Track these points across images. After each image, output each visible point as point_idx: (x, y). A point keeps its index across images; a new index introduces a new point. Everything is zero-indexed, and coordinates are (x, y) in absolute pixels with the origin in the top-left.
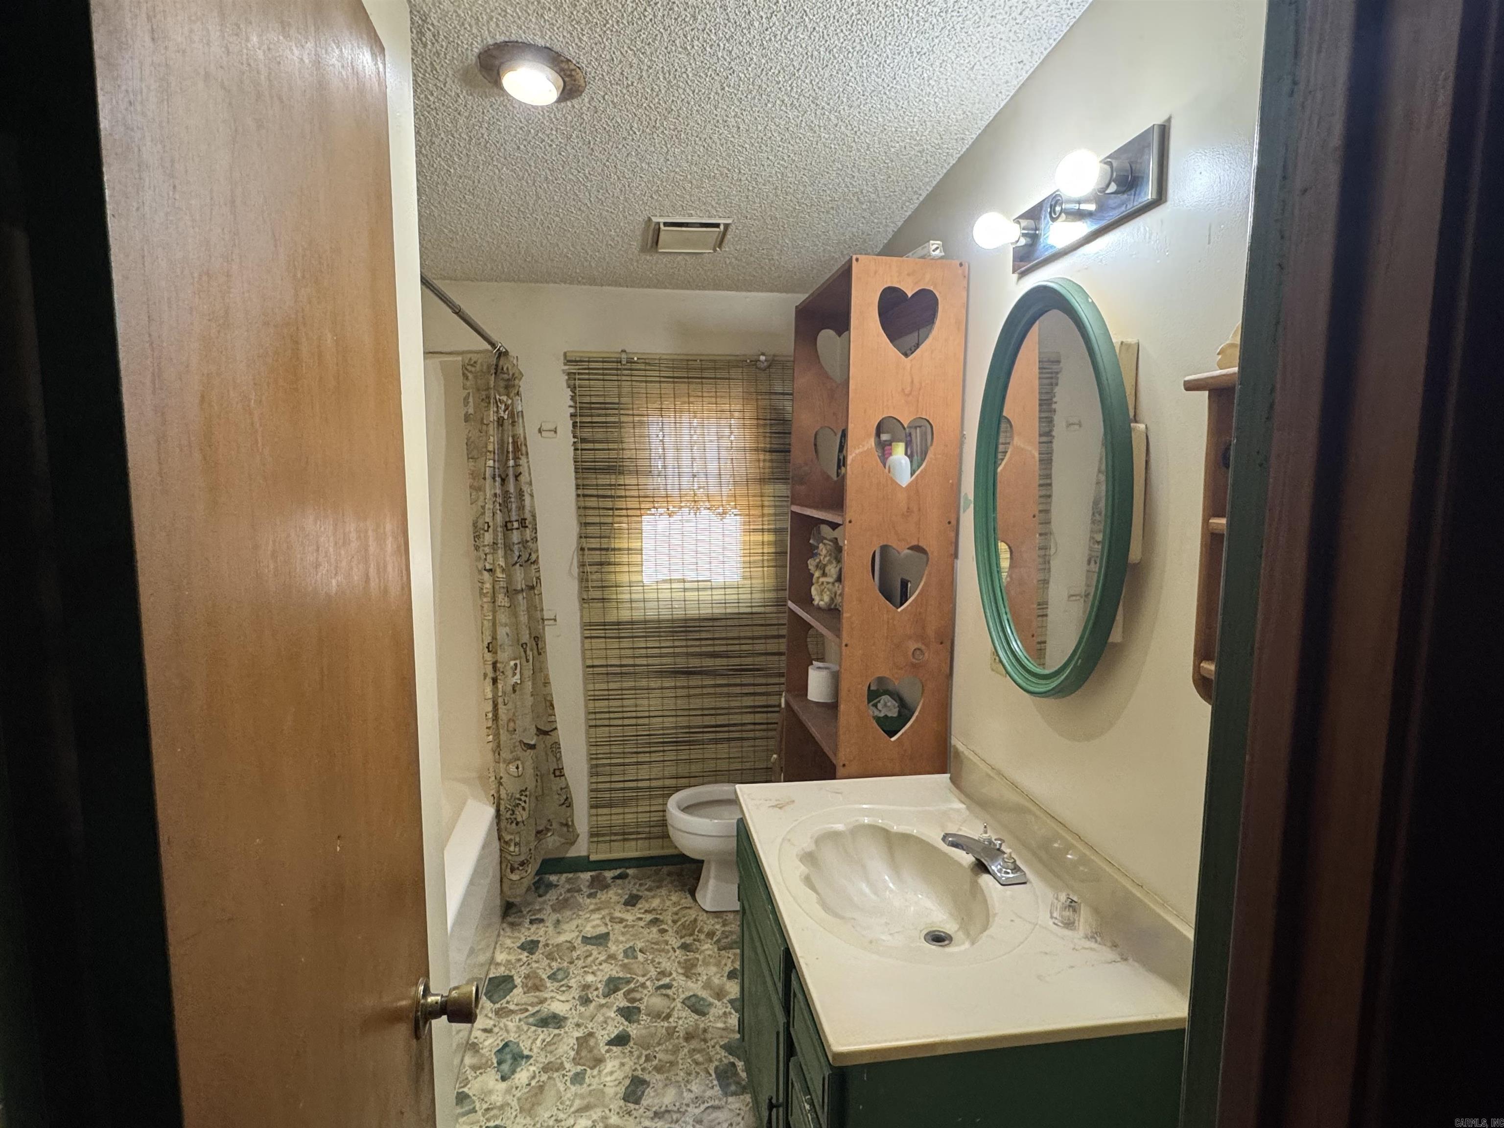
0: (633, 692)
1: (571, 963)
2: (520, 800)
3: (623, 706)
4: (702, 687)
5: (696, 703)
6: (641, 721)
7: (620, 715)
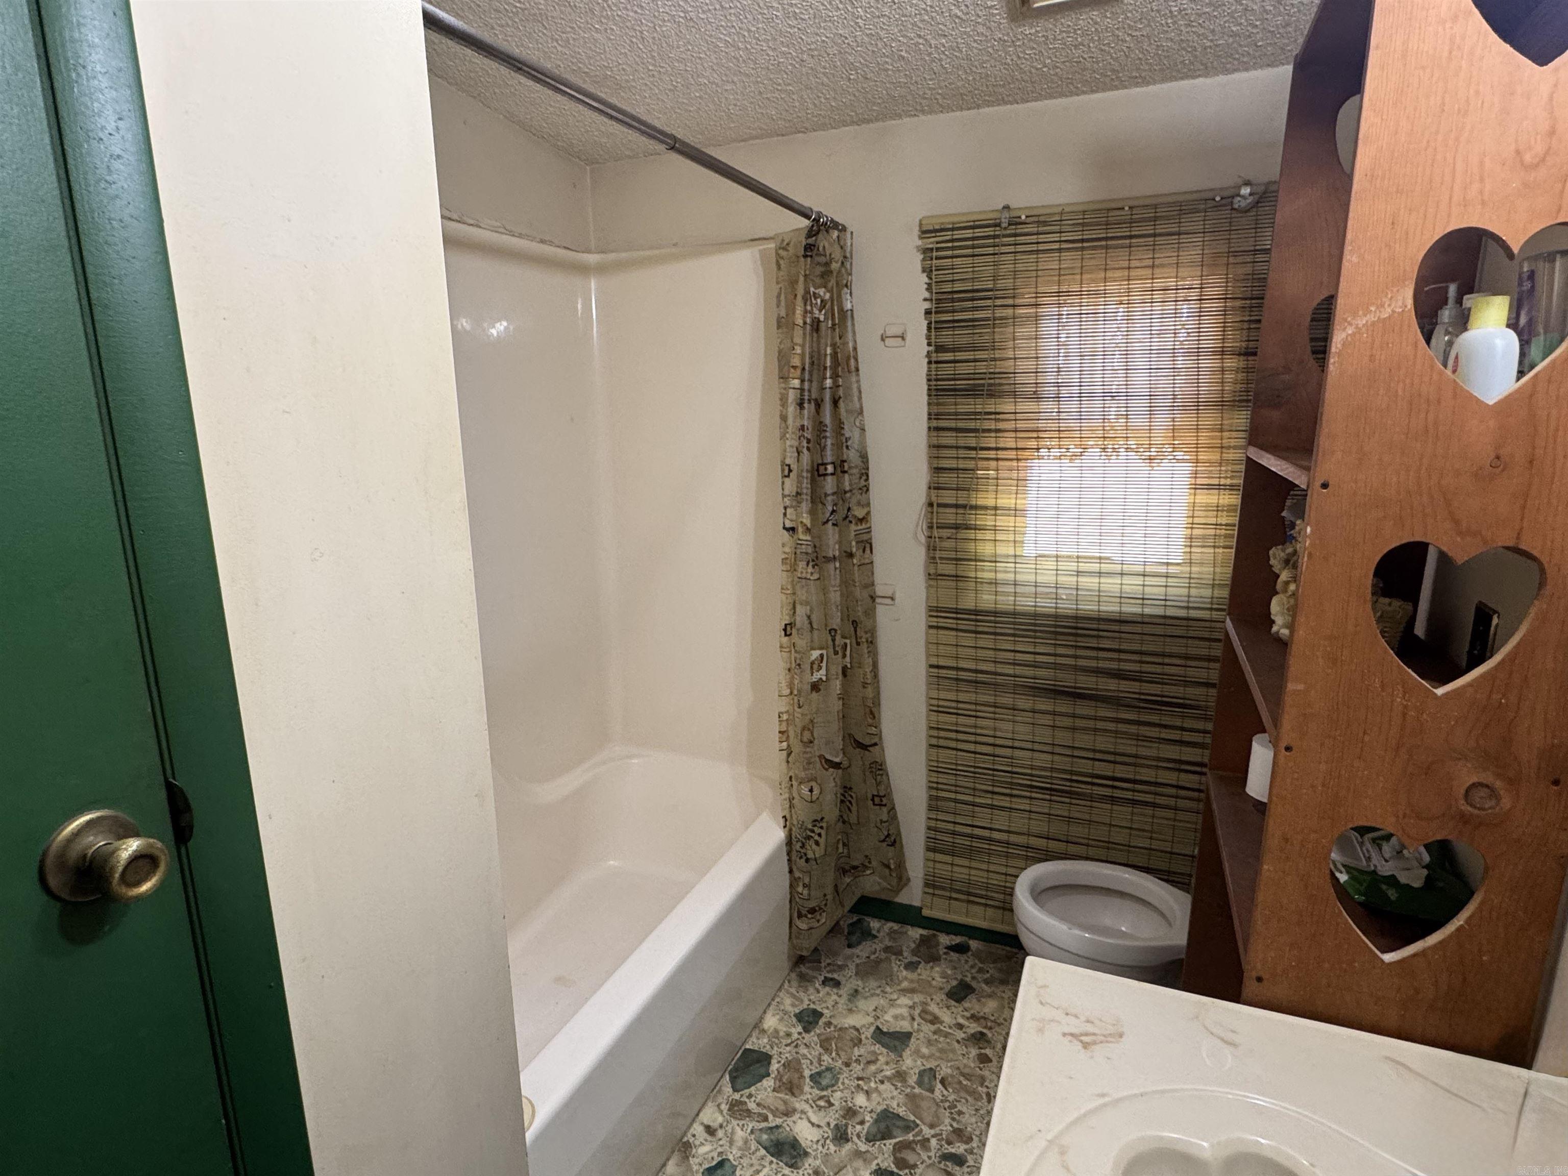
0: (992, 709)
1: (847, 1065)
2: (813, 831)
3: (976, 727)
4: (1095, 719)
5: (1084, 740)
6: (999, 751)
7: (972, 738)
